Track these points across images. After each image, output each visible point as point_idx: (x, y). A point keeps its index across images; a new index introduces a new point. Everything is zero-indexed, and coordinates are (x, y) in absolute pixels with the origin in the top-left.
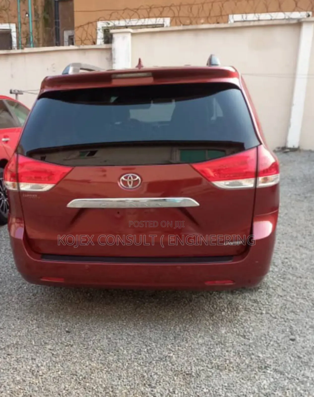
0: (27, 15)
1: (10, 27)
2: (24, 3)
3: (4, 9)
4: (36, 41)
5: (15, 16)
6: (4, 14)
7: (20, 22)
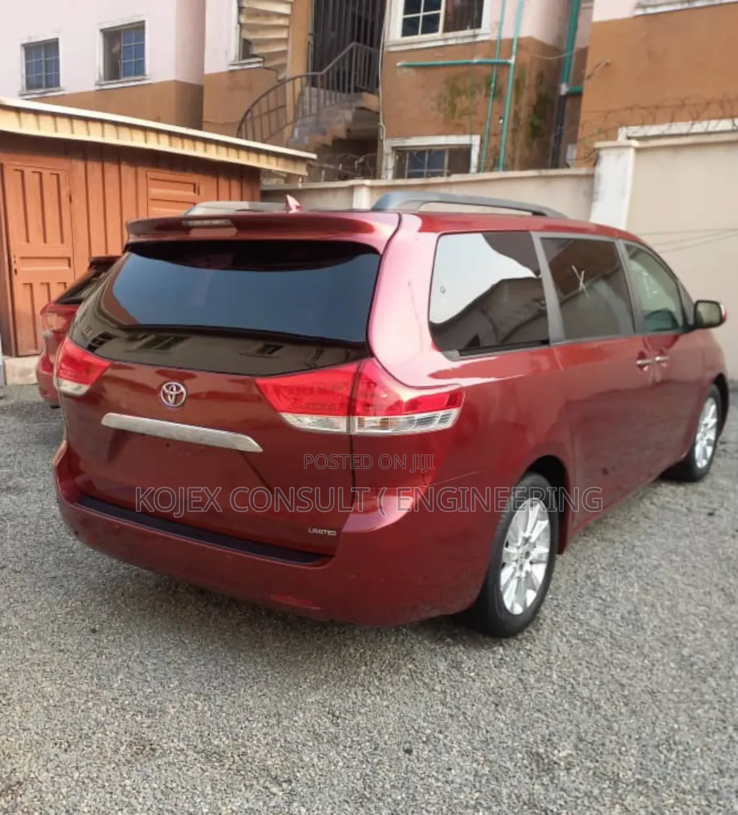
0: (501, 121)
1: (471, 140)
2: (500, 102)
3: (467, 112)
4: (509, 163)
5: (482, 124)
6: (466, 120)
7: (489, 132)
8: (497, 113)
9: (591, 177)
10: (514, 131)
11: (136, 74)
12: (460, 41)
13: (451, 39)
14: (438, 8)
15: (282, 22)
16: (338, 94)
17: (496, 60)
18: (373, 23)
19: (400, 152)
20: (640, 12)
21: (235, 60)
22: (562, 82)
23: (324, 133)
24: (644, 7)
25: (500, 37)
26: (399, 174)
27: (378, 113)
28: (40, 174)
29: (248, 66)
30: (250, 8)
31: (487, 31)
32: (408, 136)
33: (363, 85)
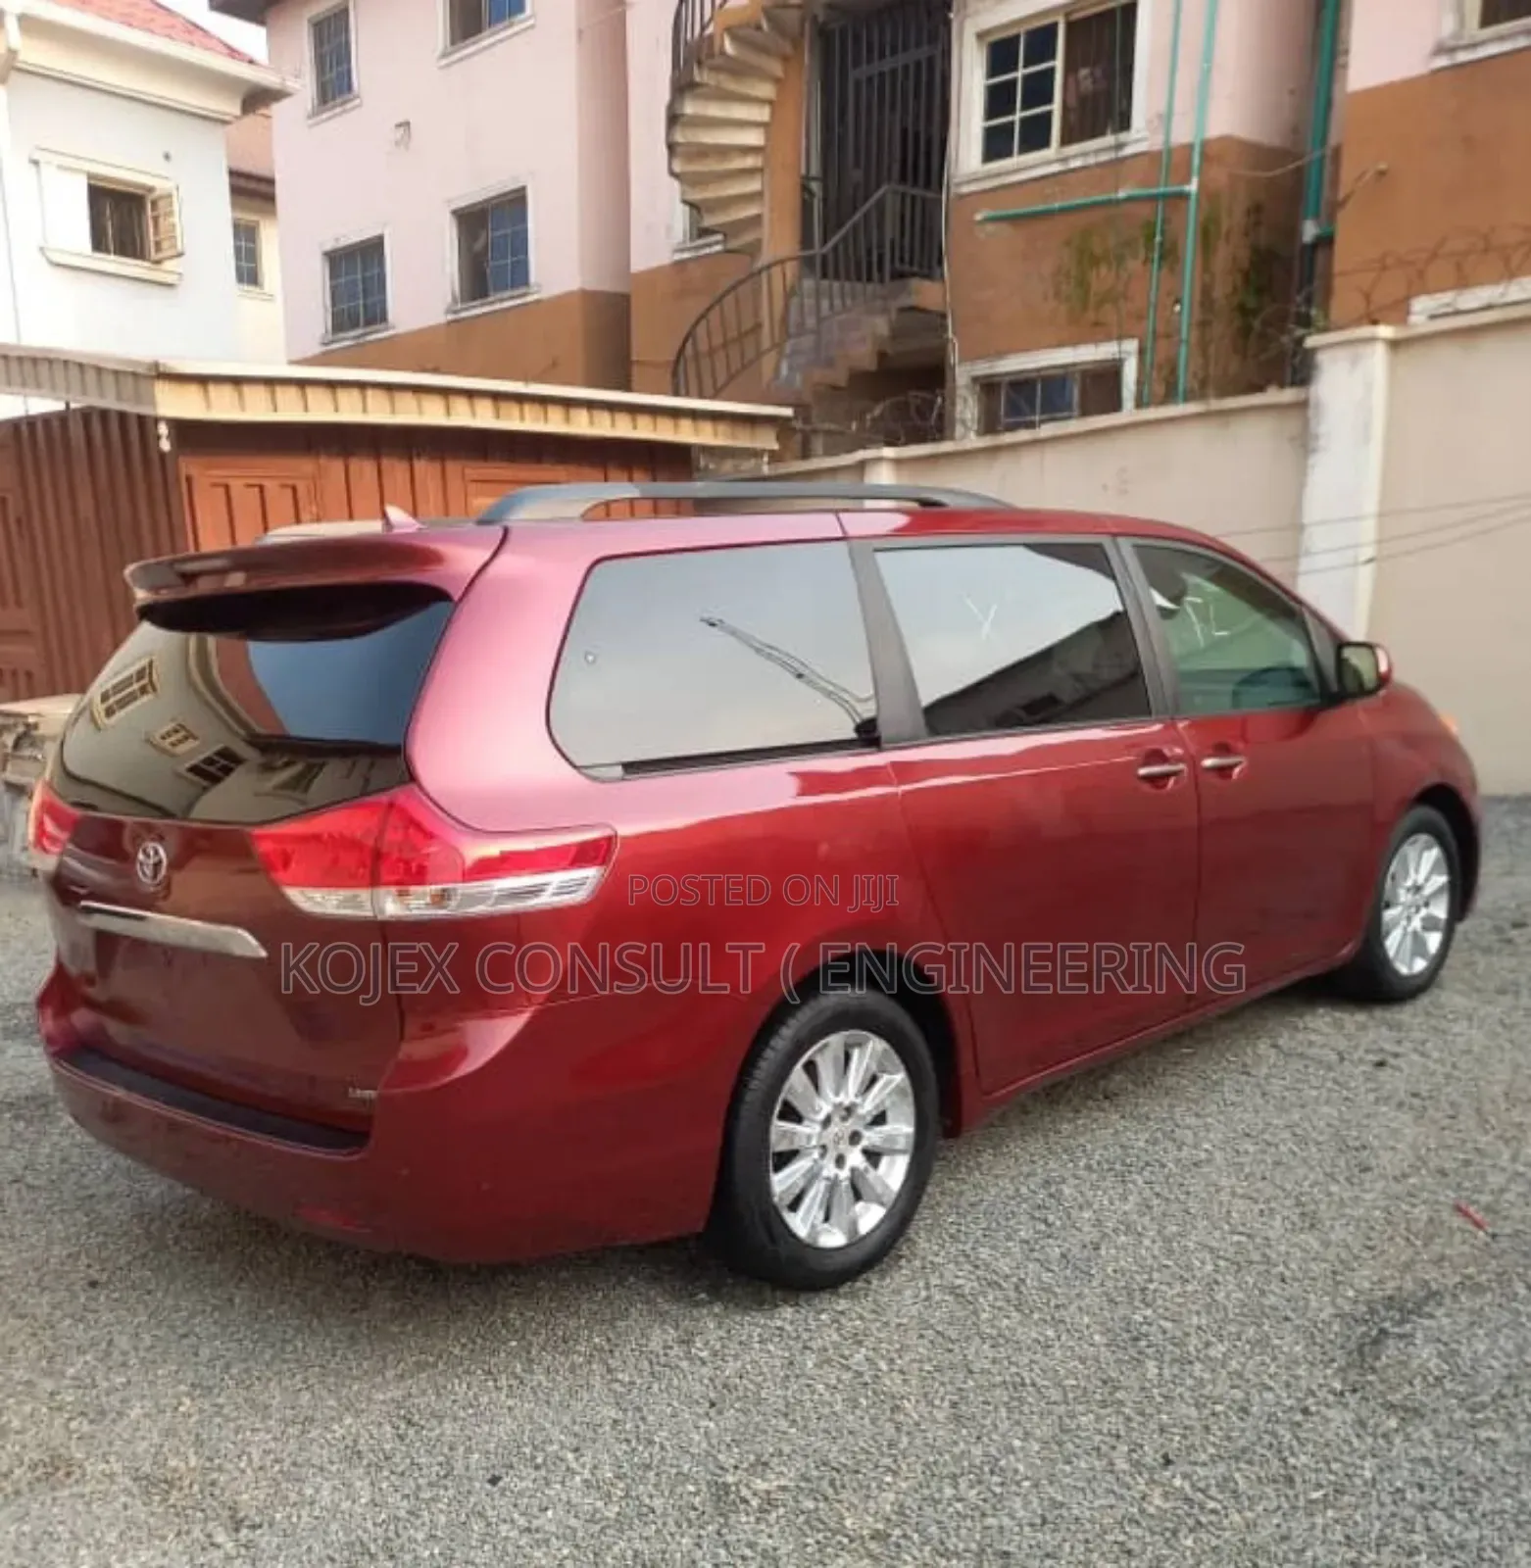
0: (1178, 308)
1: (1121, 351)
2: (1172, 270)
3: (1110, 297)
4: (1196, 386)
5: (1141, 317)
6: (1109, 313)
7: (1154, 332)
8: (1169, 294)
9: (1303, 405)
10: (1204, 324)
11: (514, 286)
12: (1091, 160)
13: (1075, 156)
14: (1049, 100)
15: (750, 162)
16: (859, 286)
17: (1162, 190)
18: (929, 142)
19: (988, 386)
20: (1443, 62)
21: (684, 242)
22: (1305, 218)
23: (830, 363)
24: (1452, 50)
25: (1167, 141)
26: (989, 426)
27: (944, 316)
28: (261, 488)
29: (707, 251)
30: (689, 144)
31: (1142, 135)
32: (1001, 354)
33: (911, 263)
